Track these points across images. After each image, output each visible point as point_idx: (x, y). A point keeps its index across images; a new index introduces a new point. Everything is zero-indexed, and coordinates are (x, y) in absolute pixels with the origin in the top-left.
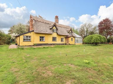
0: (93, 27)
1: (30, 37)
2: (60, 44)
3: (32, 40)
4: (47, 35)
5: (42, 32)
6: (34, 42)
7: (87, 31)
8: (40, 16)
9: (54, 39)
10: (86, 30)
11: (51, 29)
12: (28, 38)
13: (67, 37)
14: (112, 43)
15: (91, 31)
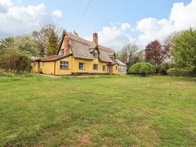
0: (138, 51)
1: (67, 63)
2: (102, 74)
3: (69, 68)
4: (87, 62)
5: (83, 57)
6: (72, 70)
7: (131, 56)
8: (76, 32)
9: (95, 67)
10: (129, 54)
11: (91, 53)
12: (66, 65)
13: (110, 65)
14: (160, 74)
15: (136, 56)
